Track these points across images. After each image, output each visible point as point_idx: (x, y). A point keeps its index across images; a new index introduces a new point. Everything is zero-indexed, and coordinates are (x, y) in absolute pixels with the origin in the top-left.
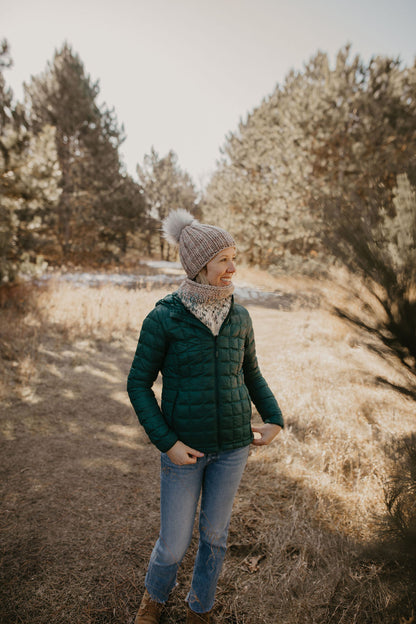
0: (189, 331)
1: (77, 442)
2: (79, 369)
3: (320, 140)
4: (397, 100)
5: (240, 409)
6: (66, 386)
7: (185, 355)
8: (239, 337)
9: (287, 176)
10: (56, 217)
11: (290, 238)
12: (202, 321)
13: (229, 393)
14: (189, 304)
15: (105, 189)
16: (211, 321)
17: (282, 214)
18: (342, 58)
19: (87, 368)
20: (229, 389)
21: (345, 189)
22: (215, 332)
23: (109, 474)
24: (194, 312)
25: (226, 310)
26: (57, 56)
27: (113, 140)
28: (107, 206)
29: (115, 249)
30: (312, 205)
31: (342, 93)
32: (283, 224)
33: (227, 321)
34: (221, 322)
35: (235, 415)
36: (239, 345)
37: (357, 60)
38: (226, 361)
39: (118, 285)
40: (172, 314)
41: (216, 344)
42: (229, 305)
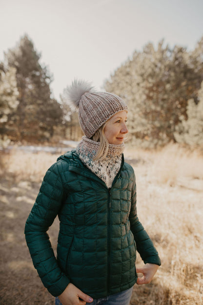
0: (86, 184)
1: (11, 248)
2: (19, 199)
3: (150, 83)
4: (186, 66)
5: (128, 255)
6: (10, 209)
7: (82, 205)
8: (127, 189)
9: (134, 100)
10: (17, 118)
11: (135, 131)
12: (98, 175)
13: (119, 241)
14: (86, 160)
15: (42, 104)
16: (106, 175)
17: (131, 118)
18: (160, 45)
19: (24, 198)
20: (119, 236)
21: (162, 107)
22: (109, 185)
23: (28, 275)
24: (90, 167)
25: (118, 166)
26: (22, 39)
27: (47, 81)
28: (44, 113)
29: (47, 134)
30: (146, 114)
31: (161, 61)
32: (131, 124)
33: (119, 176)
34: (113, 176)
35: (123, 260)
36: (128, 196)
37: (167, 46)
38: (118, 211)
39: (47, 152)
40: (71, 168)
41: (109, 196)
42: (120, 162)
